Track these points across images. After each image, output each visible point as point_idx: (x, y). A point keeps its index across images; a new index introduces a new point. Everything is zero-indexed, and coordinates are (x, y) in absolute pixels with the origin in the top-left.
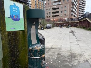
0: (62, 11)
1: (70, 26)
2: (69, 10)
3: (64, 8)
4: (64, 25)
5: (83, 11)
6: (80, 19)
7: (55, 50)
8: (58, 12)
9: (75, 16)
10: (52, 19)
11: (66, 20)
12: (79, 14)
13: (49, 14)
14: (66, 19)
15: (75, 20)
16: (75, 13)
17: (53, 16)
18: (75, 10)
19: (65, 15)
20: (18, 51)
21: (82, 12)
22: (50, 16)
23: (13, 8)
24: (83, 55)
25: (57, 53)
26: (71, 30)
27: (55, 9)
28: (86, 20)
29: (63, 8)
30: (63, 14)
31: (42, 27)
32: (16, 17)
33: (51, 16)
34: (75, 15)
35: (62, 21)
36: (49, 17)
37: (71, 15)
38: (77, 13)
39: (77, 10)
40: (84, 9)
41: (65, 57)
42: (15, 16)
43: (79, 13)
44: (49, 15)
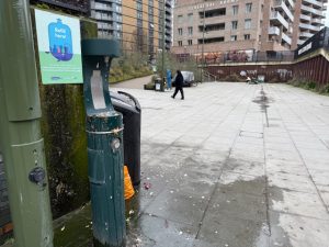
0: (235, 24)
1: (262, 78)
2: (260, 17)
3: (243, 10)
4: (243, 73)
5: (317, 20)
6: (300, 52)
7: (183, 149)
8: (222, 26)
9: (283, 42)
10: (196, 52)
11: (250, 56)
12: (299, 34)
13: (186, 31)
14: (249, 53)
15: (282, 57)
16: (285, 30)
17: (200, 41)
18: (286, 18)
19: (247, 37)
20: (70, 135)
21: (314, 24)
22: (190, 42)
23: (56, 30)
24: (259, 164)
25: (187, 156)
26: (262, 93)
27: (209, 14)
28: (321, 56)
29: (240, 10)
30: (238, 32)
31: (157, 82)
32: (63, 51)
33: (195, 42)
34: (285, 37)
35: (235, 60)
36: (185, 43)
37: (270, 36)
38: (291, 31)
39: (292, 17)
40: (323, 13)
41: (205, 166)
42: (61, 47)
43: (303, 30)
44: (185, 37)
